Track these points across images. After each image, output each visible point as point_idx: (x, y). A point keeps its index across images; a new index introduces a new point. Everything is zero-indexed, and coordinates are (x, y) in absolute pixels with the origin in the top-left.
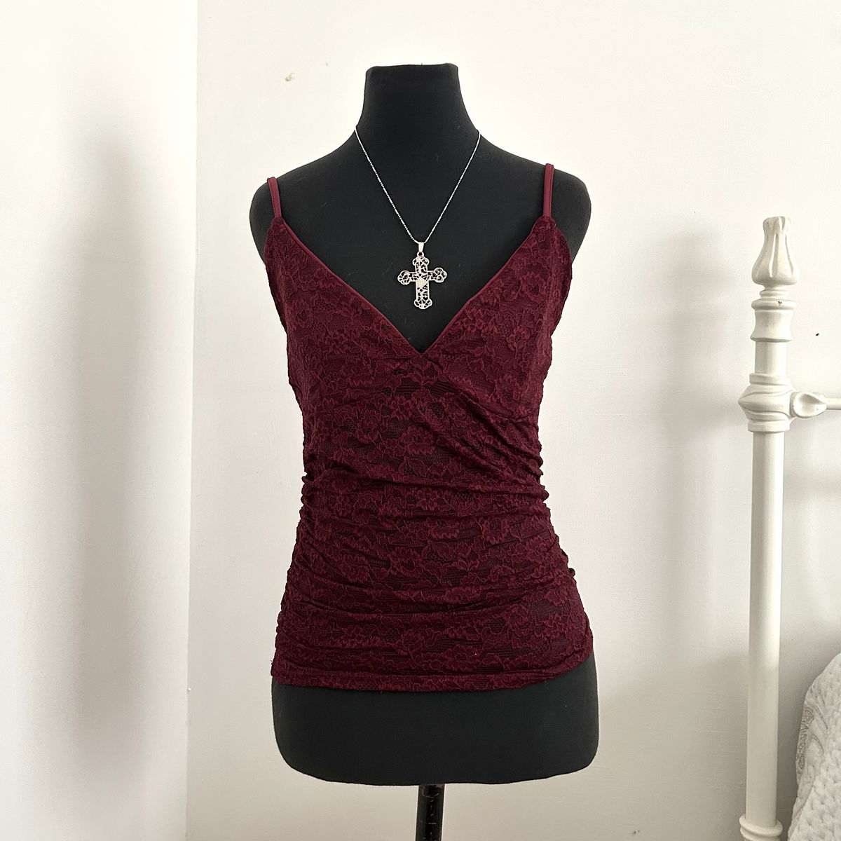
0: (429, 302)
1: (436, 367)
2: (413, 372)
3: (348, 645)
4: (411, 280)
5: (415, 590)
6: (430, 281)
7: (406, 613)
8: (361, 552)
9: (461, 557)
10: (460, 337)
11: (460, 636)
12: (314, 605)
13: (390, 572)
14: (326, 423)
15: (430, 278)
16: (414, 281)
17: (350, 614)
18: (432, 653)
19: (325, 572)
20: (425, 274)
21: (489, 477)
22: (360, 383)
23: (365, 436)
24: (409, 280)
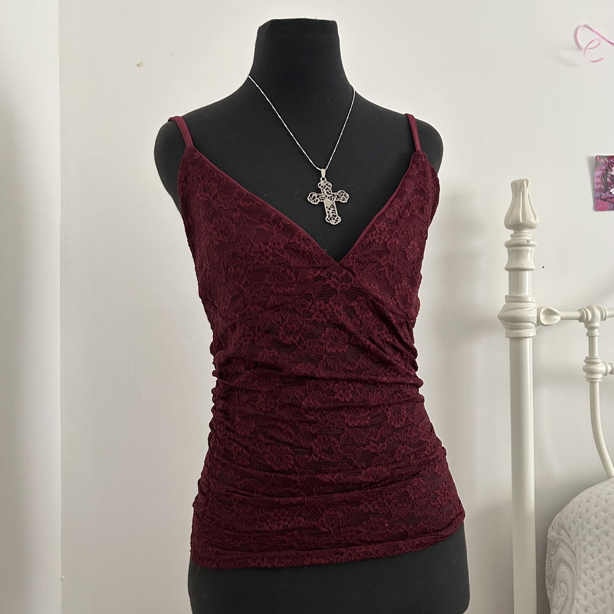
0: (338, 218)
1: (350, 274)
2: (331, 279)
3: (275, 528)
4: (319, 201)
5: (335, 472)
6: (335, 201)
7: (327, 494)
8: (286, 443)
9: (373, 441)
10: (370, 248)
11: (372, 510)
12: (240, 494)
13: (312, 459)
14: (250, 328)
15: (335, 200)
16: (322, 201)
17: (277, 499)
18: (349, 527)
19: (249, 463)
20: (330, 196)
21: (390, 370)
22: (284, 290)
23: (288, 338)
24: (317, 200)
